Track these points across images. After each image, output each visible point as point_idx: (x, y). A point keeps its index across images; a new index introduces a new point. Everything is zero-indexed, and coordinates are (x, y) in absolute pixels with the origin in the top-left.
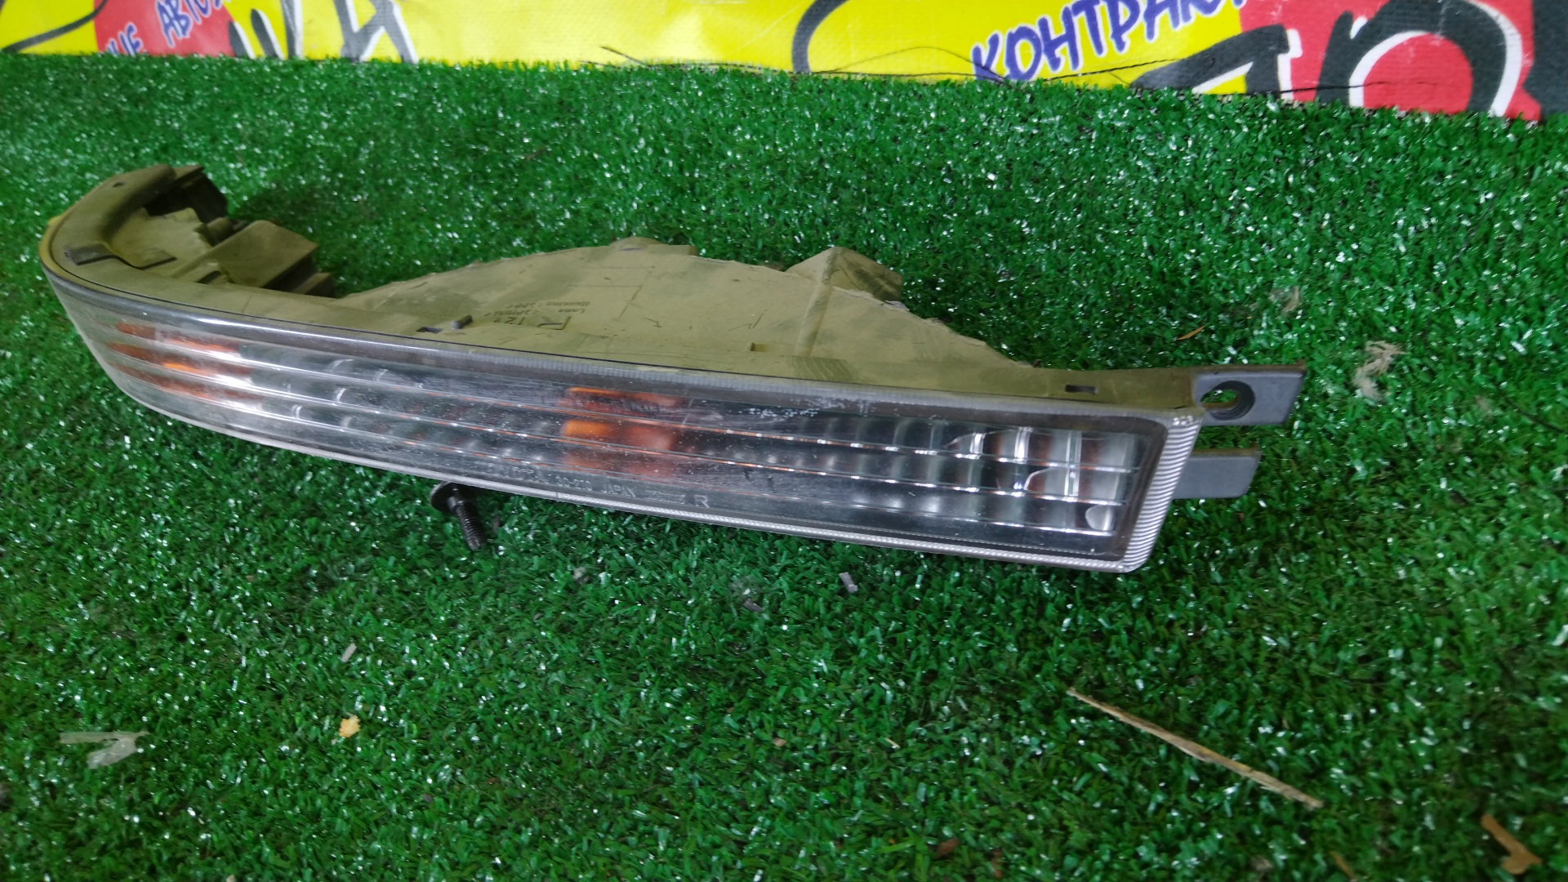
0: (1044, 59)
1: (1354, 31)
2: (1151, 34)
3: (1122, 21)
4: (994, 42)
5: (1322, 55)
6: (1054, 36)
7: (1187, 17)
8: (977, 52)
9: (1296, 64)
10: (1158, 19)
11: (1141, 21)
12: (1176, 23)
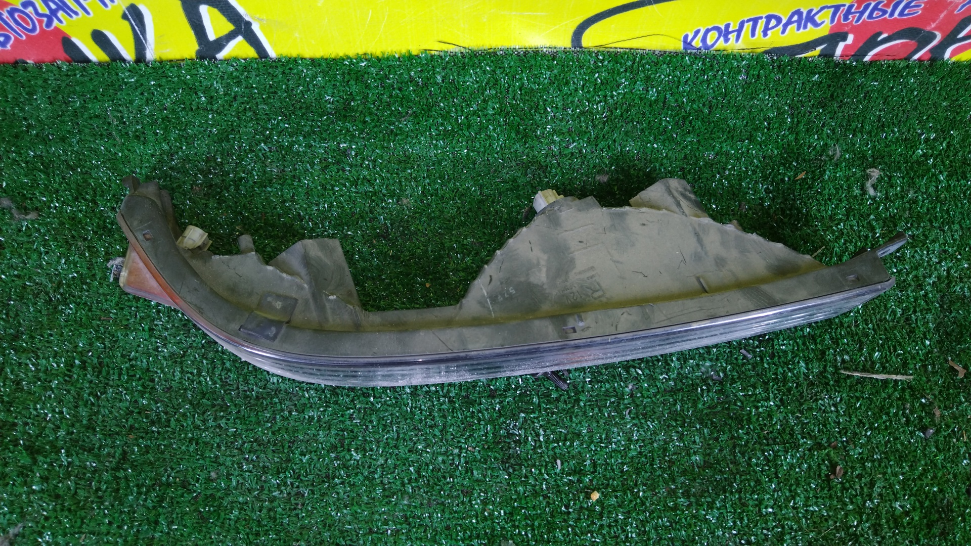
0: (722, 39)
1: (879, 39)
2: (783, 32)
3: (770, 26)
4: (697, 32)
5: (861, 44)
6: (731, 29)
7: (805, 27)
8: (686, 37)
9: (846, 47)
10: (789, 27)
11: (780, 27)
12: (798, 29)
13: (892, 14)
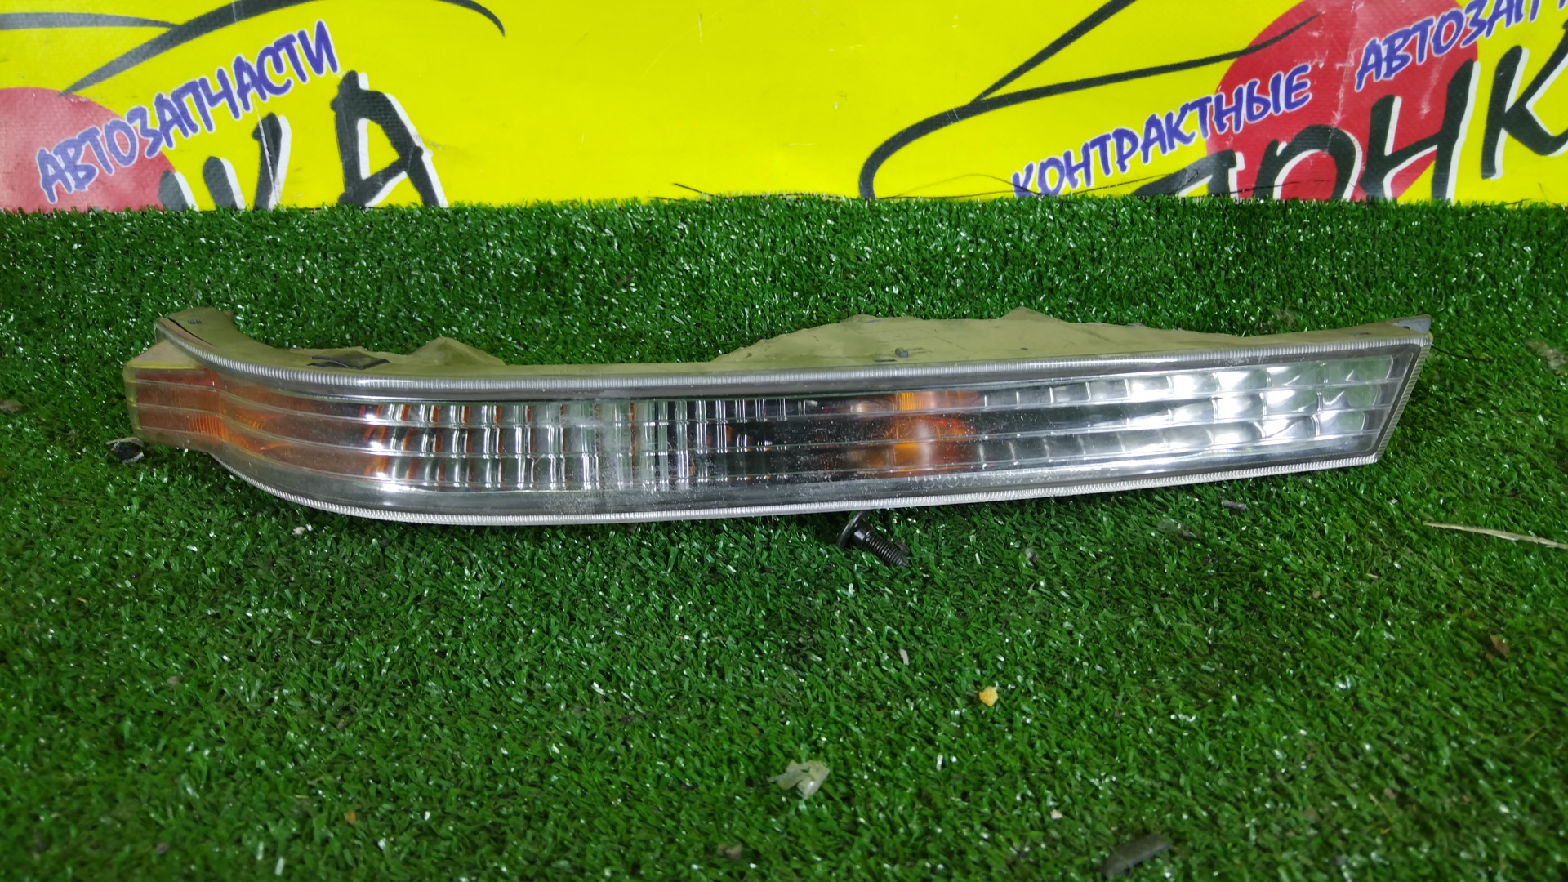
0: (1066, 180)
1: (1279, 152)
2: (1146, 159)
3: (1125, 151)
4: (1030, 169)
5: (1258, 167)
6: (1074, 163)
7: (1172, 146)
8: (1016, 177)
9: (1240, 174)
10: (1151, 149)
11: (1139, 151)
12: (1164, 150)
13: (1277, 108)
